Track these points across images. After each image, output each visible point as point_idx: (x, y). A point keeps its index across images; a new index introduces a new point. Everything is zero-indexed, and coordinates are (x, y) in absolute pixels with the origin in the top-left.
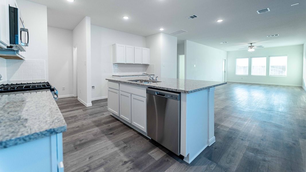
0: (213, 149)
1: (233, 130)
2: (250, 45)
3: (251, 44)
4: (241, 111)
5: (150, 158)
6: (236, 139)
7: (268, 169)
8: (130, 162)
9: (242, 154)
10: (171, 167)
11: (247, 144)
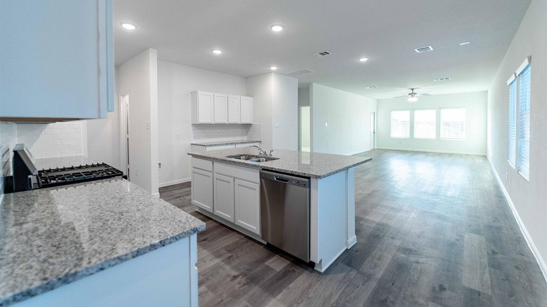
0: (354, 252)
1: (381, 225)
2: (411, 92)
3: (413, 89)
4: (395, 197)
5: (269, 269)
6: (385, 238)
7: (421, 272)
8: (241, 277)
9: (390, 257)
10: (299, 278)
11: (398, 243)
